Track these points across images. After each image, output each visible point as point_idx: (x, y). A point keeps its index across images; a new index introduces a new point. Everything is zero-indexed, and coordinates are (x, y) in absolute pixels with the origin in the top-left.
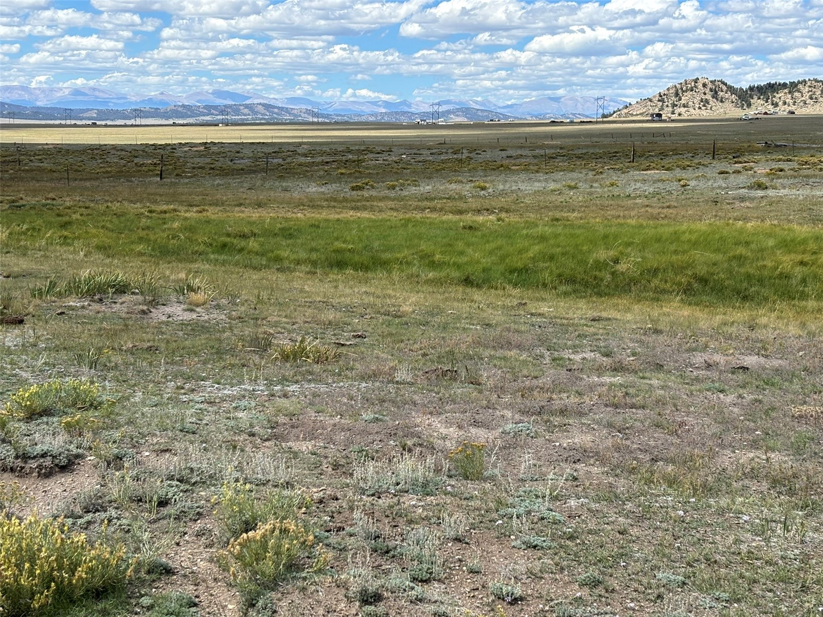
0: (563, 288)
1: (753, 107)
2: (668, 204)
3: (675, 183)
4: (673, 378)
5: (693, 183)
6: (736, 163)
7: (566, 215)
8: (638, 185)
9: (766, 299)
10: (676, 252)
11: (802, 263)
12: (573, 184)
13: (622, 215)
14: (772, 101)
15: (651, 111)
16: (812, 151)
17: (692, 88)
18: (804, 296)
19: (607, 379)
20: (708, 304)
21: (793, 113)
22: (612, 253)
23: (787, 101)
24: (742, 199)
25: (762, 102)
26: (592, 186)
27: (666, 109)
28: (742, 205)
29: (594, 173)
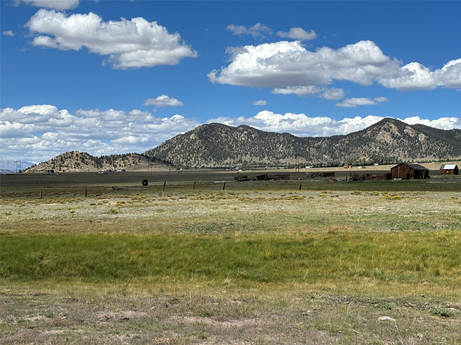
0: (13, 276)
1: (104, 167)
2: (65, 223)
3: (67, 211)
4: (90, 328)
5: (77, 211)
6: (99, 199)
7: (6, 231)
8: (47, 212)
9: (126, 276)
10: (74, 252)
11: (142, 255)
12: (8, 212)
13: (39, 230)
14: (114, 164)
15: (48, 169)
16: (138, 192)
17: (70, 156)
18: (146, 274)
19: (54, 332)
20: (96, 281)
21: (125, 171)
22: (38, 254)
23: (121, 164)
24: (105, 220)
25: (108, 165)
26: (19, 213)
27: (56, 168)
28: (106, 223)
29: (20, 205)
